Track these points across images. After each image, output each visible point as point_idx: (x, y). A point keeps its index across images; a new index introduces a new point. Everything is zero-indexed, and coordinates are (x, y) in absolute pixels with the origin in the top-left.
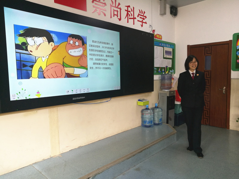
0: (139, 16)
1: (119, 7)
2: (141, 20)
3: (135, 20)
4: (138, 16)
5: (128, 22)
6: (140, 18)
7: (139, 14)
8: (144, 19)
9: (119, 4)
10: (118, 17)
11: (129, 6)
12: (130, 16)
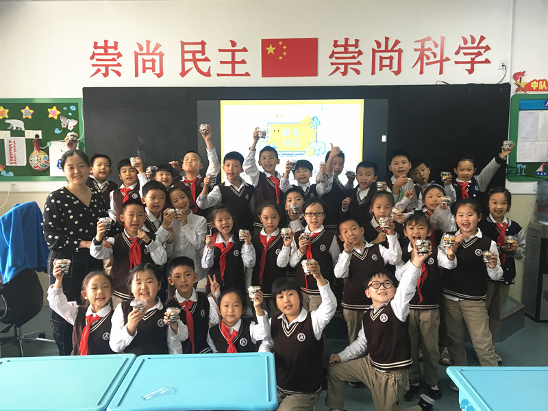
0: (462, 51)
1: (396, 48)
2: (468, 58)
3: (444, 63)
4: (457, 53)
5: (421, 72)
6: (465, 54)
7: (463, 45)
8: (479, 54)
9: (397, 42)
10: (391, 68)
11: (428, 39)
12: (428, 58)
